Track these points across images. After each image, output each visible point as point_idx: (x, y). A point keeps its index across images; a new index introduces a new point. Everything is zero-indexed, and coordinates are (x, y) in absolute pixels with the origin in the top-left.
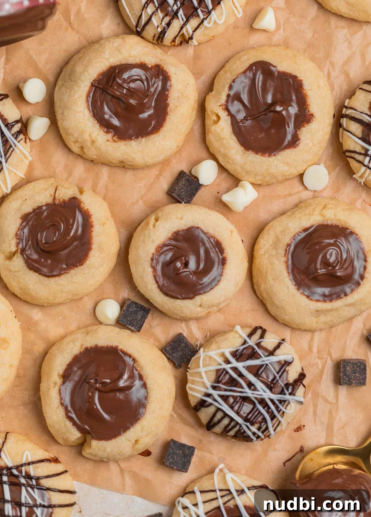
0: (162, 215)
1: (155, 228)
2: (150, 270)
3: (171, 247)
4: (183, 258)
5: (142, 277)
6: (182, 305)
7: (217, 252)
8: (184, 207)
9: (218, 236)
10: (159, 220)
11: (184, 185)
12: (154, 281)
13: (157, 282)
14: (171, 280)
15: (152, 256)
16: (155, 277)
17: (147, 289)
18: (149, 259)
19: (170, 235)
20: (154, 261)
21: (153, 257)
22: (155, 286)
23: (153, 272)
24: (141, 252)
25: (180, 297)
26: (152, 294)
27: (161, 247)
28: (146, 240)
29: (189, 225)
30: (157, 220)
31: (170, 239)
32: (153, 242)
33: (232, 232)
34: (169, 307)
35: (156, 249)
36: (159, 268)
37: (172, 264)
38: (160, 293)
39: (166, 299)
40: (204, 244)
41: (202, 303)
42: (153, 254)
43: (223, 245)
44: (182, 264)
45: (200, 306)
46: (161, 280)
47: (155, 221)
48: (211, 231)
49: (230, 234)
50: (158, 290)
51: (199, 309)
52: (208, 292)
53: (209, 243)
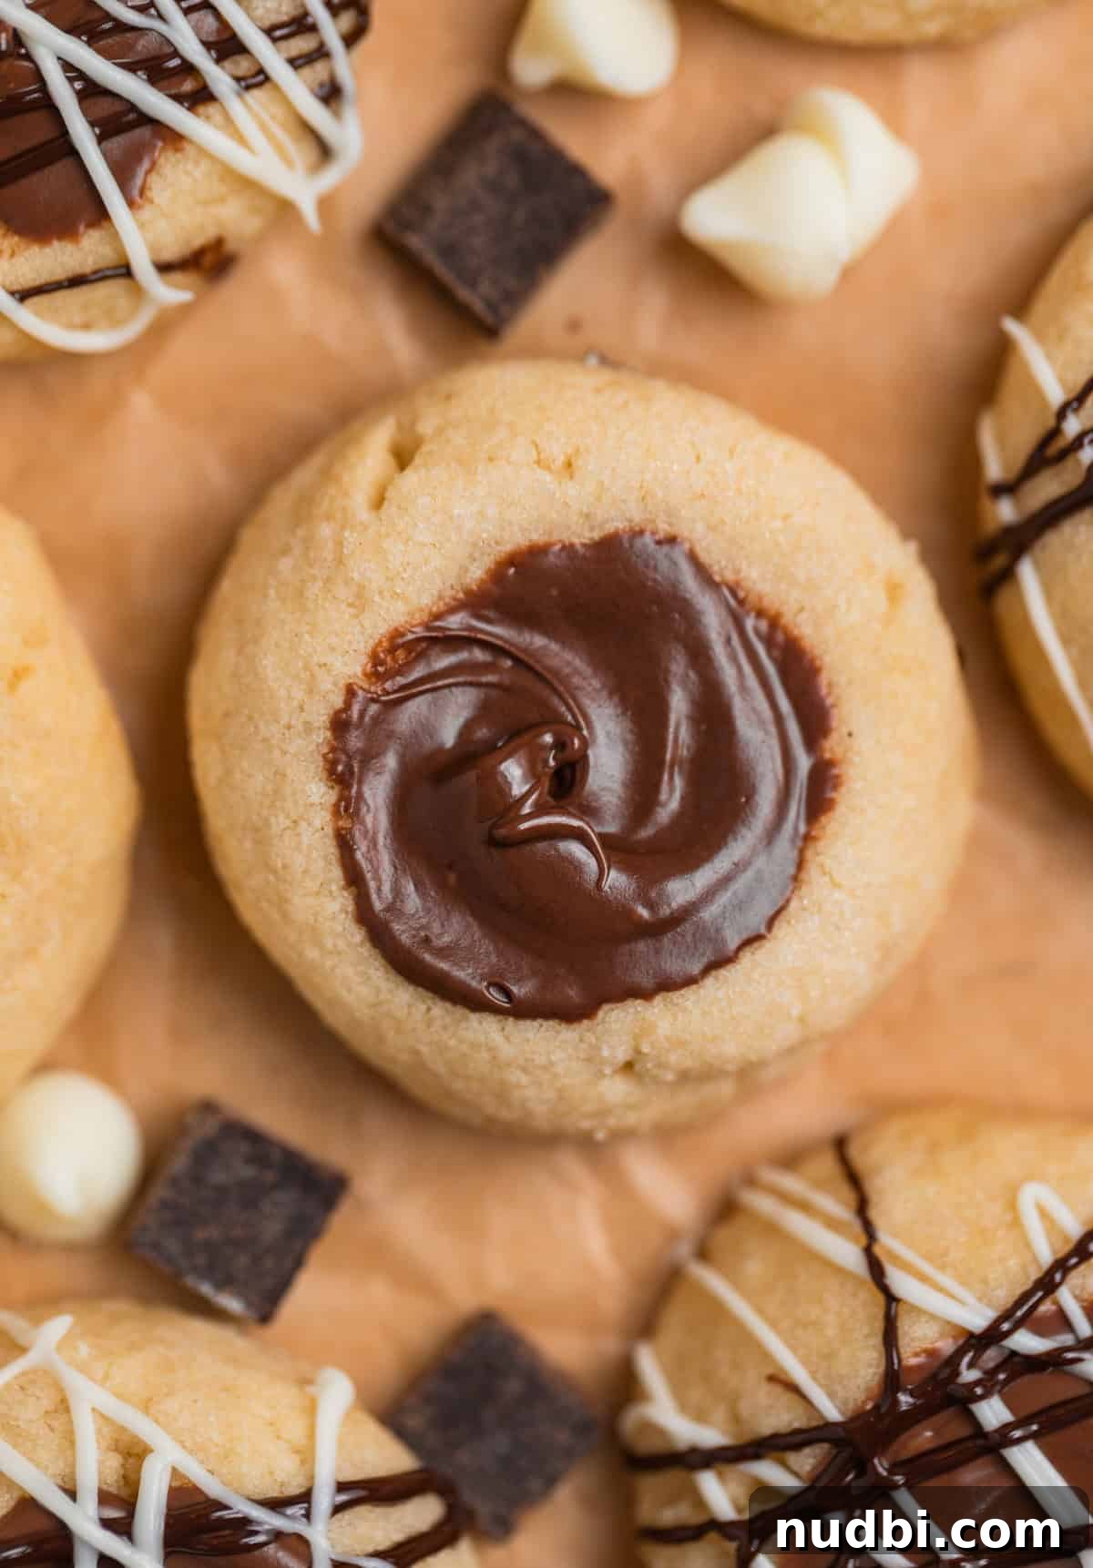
0: (440, 431)
1: (389, 509)
2: (320, 794)
3: (479, 655)
4: (548, 738)
5: (260, 836)
6: (507, 1051)
7: (779, 719)
8: (598, 391)
9: (802, 609)
10: (418, 460)
11: (494, 187)
12: (337, 873)
13: (354, 878)
14: (452, 878)
15: (338, 702)
16: (344, 844)
17: (285, 916)
18: (320, 716)
19: (476, 573)
20: (355, 741)
21: (348, 706)
22: (335, 907)
23: (336, 812)
24: (270, 664)
25: (495, 996)
26: (312, 954)
27: (409, 646)
28: (314, 589)
29: (613, 521)
30: (403, 457)
31: (475, 602)
32: (360, 602)
33: (894, 591)
34: (417, 1053)
35: (375, 660)
36: (377, 792)
37: (471, 776)
38: (366, 950)
39: (402, 1000)
40: (699, 655)
41: (638, 1052)
42: (350, 692)
43: (823, 680)
44: (533, 772)
45: (628, 1067)
46: (387, 871)
47: (392, 462)
48: (758, 580)
49: (880, 602)
50: (358, 935)
51: (616, 1089)
52: (691, 981)
53: (733, 658)
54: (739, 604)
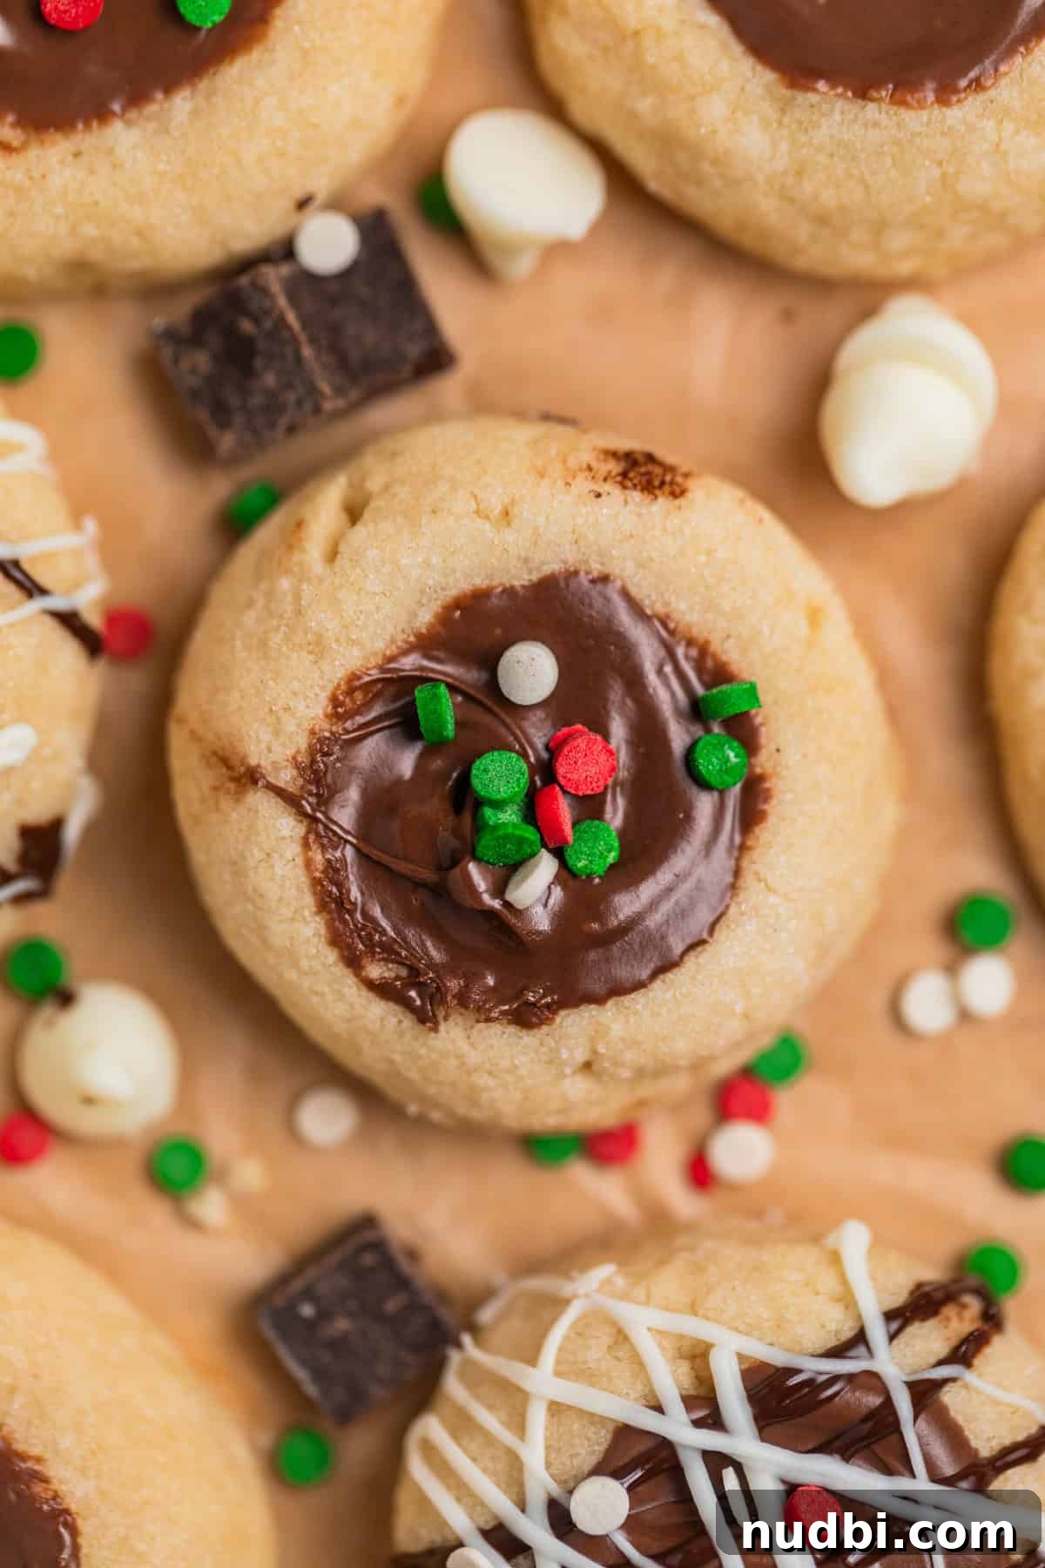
54: (669, 634)
